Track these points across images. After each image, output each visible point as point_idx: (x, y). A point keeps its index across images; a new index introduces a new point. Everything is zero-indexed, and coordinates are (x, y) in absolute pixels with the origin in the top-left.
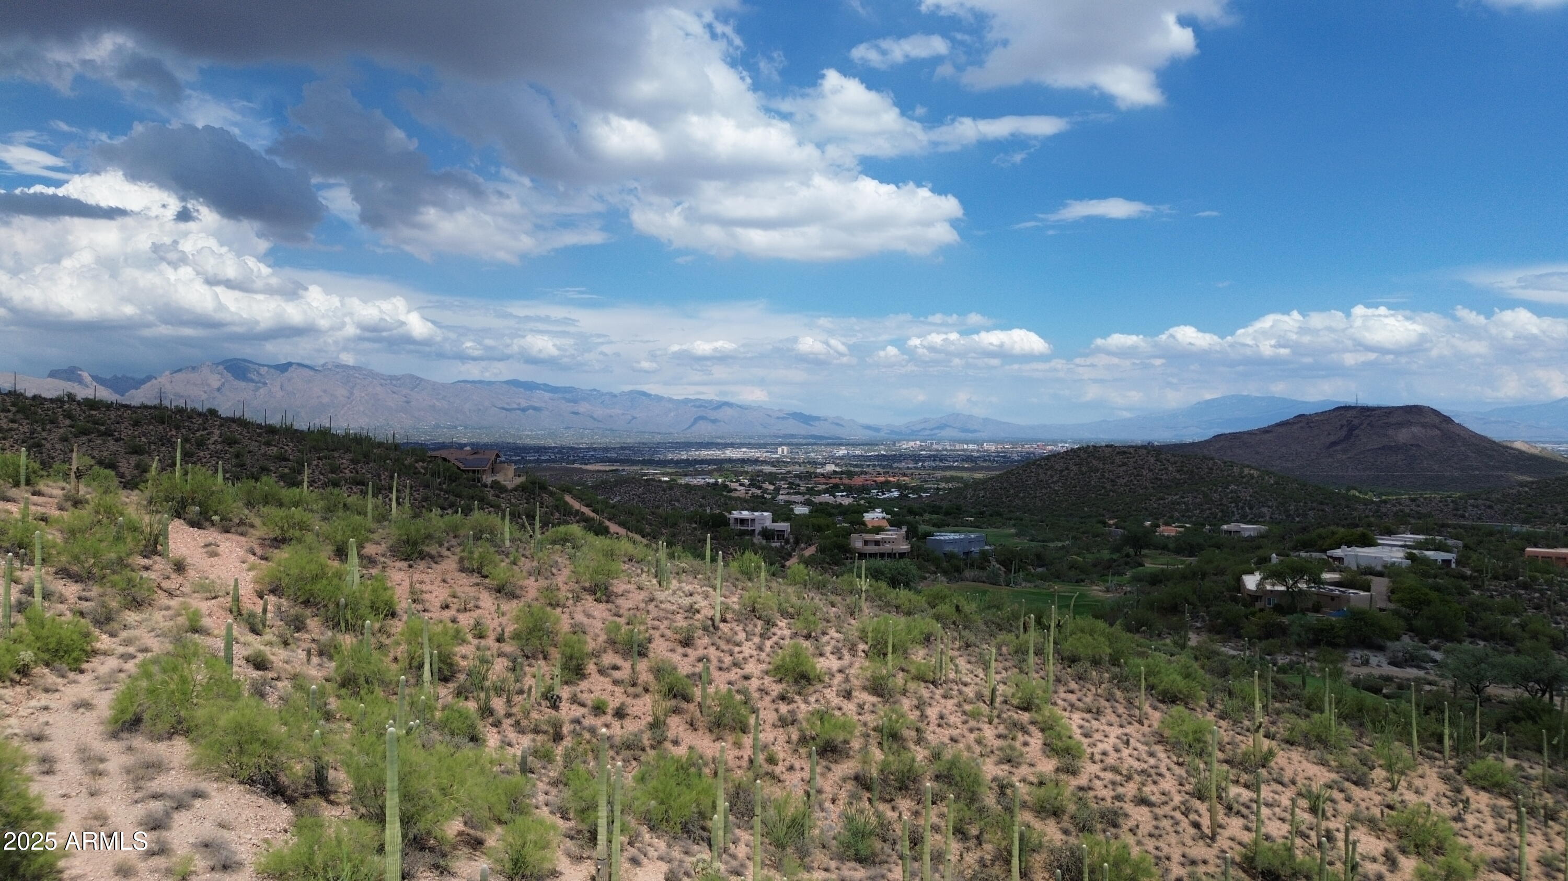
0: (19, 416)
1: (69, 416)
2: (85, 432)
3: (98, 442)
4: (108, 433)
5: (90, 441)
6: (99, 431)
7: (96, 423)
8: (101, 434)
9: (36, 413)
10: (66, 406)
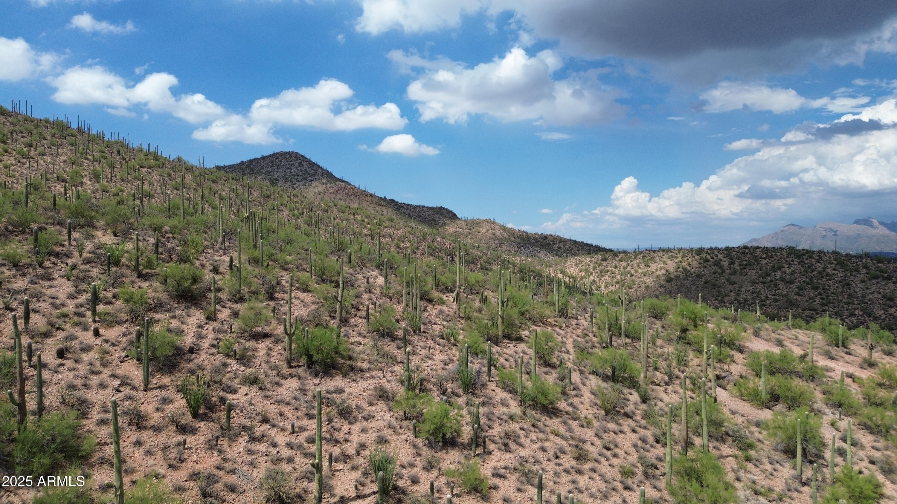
0: (838, 266)
1: (866, 267)
2: (875, 277)
3: (883, 283)
4: (889, 278)
5: (878, 283)
6: (883, 277)
7: (881, 271)
8: (885, 279)
9: (847, 265)
10: (864, 261)
